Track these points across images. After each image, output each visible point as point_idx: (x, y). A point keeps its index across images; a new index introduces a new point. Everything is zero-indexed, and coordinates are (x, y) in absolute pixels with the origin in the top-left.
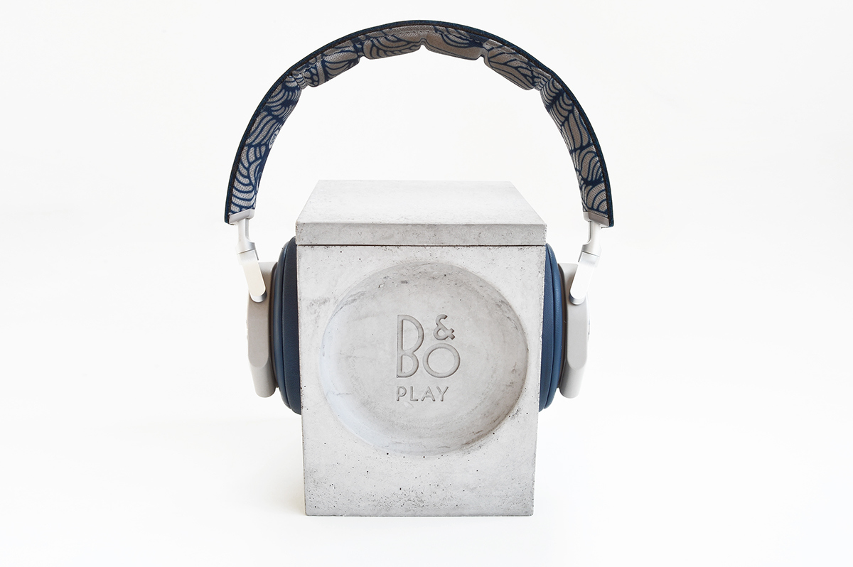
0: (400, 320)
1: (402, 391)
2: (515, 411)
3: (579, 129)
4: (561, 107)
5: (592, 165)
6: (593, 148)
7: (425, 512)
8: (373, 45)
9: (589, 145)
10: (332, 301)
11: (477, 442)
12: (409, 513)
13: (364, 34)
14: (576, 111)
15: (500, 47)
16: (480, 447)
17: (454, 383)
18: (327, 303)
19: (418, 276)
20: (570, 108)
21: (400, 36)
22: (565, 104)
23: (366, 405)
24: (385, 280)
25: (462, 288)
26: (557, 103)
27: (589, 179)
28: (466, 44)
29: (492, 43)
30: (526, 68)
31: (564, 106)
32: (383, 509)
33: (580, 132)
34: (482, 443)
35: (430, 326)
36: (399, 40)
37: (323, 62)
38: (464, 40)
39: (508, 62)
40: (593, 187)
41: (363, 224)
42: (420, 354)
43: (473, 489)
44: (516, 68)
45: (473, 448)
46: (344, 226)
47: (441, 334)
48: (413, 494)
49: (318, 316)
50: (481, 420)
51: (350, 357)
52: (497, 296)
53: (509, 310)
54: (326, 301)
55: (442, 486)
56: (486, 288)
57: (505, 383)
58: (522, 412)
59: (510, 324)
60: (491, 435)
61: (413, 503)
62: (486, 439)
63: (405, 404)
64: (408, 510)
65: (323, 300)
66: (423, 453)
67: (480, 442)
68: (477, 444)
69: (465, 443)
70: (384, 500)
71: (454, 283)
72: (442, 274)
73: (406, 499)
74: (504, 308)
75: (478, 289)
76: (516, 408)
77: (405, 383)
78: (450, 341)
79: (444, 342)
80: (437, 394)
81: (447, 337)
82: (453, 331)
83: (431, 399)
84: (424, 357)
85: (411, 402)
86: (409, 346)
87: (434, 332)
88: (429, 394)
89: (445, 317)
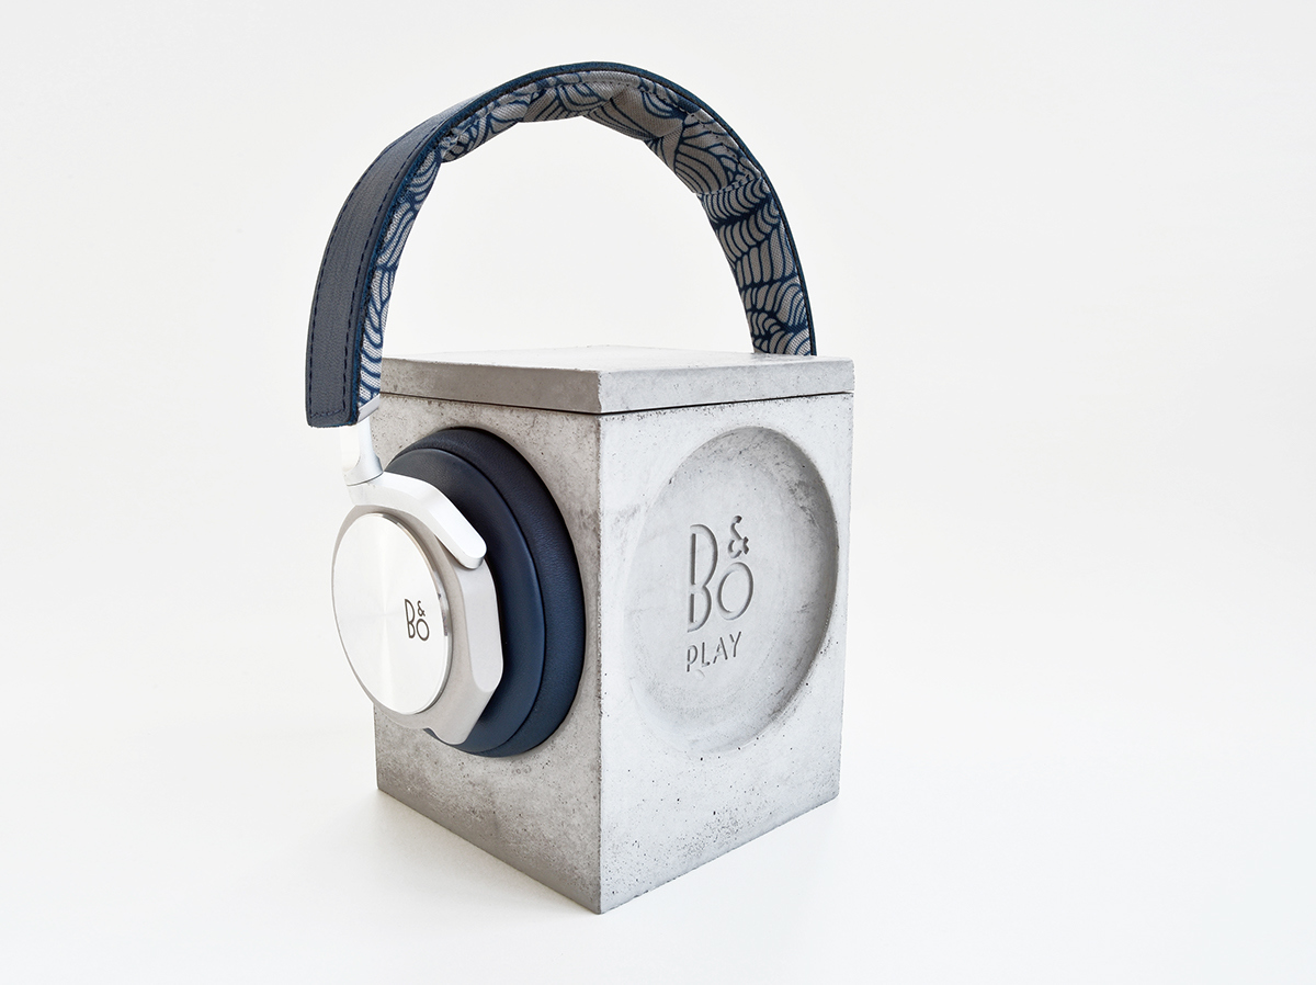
0: (692, 534)
1: (693, 653)
2: (826, 643)
3: (783, 252)
4: (763, 219)
5: (795, 304)
6: (797, 279)
7: (739, 840)
8: (558, 97)
9: (792, 276)
10: (643, 509)
11: (790, 705)
12: (723, 849)
13: (553, 76)
14: (782, 225)
15: (711, 122)
17: (746, 624)
18: (636, 515)
19: (713, 456)
20: (775, 221)
21: (594, 87)
22: (770, 214)
25: (757, 469)
26: (759, 213)
27: (791, 323)
28: (668, 112)
29: (702, 116)
30: (731, 159)
31: (768, 219)
32: (694, 855)
33: (784, 257)
34: (796, 703)
35: (724, 537)
36: (592, 94)
37: (490, 117)
38: (667, 105)
39: (709, 148)
40: (796, 334)
41: (680, 370)
42: (713, 587)
43: (786, 780)
44: (719, 157)
45: (788, 714)
46: (658, 375)
47: (735, 547)
48: (727, 815)
49: (625, 540)
51: (635, 611)
52: (795, 476)
53: (807, 495)
54: (635, 511)
55: (757, 788)
56: (783, 466)
57: (796, 610)
58: (834, 642)
59: (802, 518)
60: (804, 688)
61: (728, 830)
62: (799, 695)
63: (697, 674)
64: (721, 845)
65: (632, 511)
66: (736, 743)
67: (793, 703)
68: (790, 706)
69: (771, 712)
70: (695, 841)
71: (748, 463)
72: (738, 450)
73: (720, 827)
74: (800, 493)
75: (773, 469)
76: (827, 638)
77: (696, 638)
78: (743, 558)
79: (738, 560)
80: (729, 646)
81: (740, 552)
82: (746, 540)
83: (723, 656)
84: (716, 590)
85: (703, 669)
86: (700, 577)
87: (727, 546)
88: (721, 650)
89: (739, 519)
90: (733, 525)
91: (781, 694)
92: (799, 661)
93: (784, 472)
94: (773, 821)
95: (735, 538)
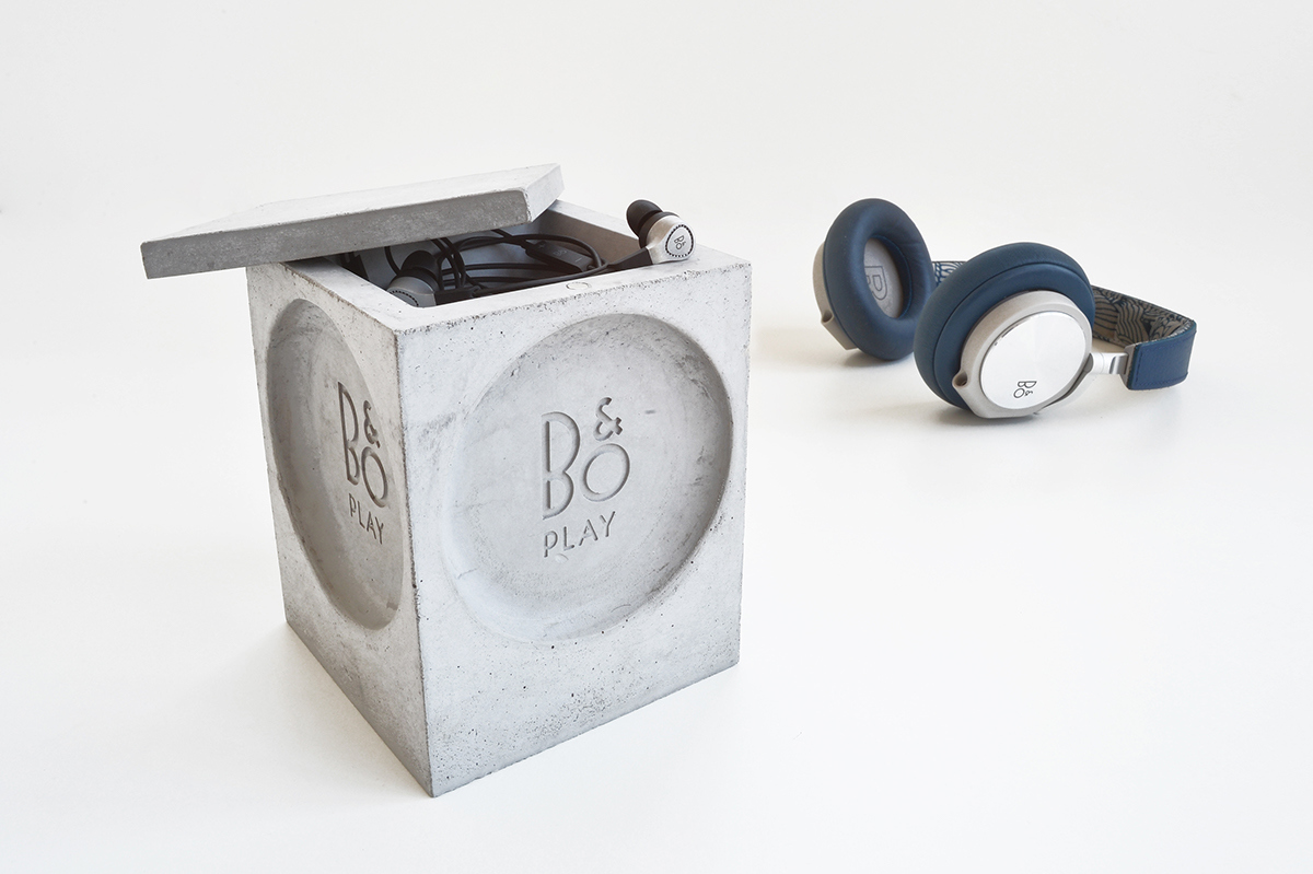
0: (544, 422)
1: (551, 539)
2: (717, 519)
7: (607, 717)
10: (460, 417)
11: (670, 584)
12: (586, 726)
16: (676, 588)
17: (621, 503)
18: (452, 424)
19: (569, 342)
23: (501, 579)
24: (520, 361)
25: (631, 348)
32: (548, 735)
34: (677, 583)
35: (587, 421)
42: (575, 472)
43: (667, 656)
45: (666, 594)
47: (604, 429)
48: (590, 696)
49: (438, 450)
50: (659, 549)
51: (471, 507)
52: (681, 351)
53: (697, 369)
54: (450, 420)
55: (628, 667)
56: (665, 341)
57: (688, 482)
58: (727, 518)
59: (694, 391)
60: (689, 567)
61: (591, 709)
62: (682, 575)
63: (558, 558)
64: (583, 723)
65: (445, 420)
66: (601, 626)
67: (675, 582)
68: (672, 585)
69: (649, 590)
70: (550, 722)
71: (619, 342)
72: (603, 331)
73: (580, 708)
74: (689, 366)
75: (652, 344)
76: (719, 514)
77: (555, 524)
78: (615, 439)
79: (607, 441)
80: (600, 527)
81: (611, 433)
82: (619, 420)
83: (593, 537)
84: (581, 473)
85: (565, 553)
86: (558, 462)
87: (593, 430)
88: (589, 532)
89: (609, 400)
90: (601, 407)
91: (664, 570)
92: (688, 536)
93: (667, 347)
94: (650, 696)
95: (601, 418)
